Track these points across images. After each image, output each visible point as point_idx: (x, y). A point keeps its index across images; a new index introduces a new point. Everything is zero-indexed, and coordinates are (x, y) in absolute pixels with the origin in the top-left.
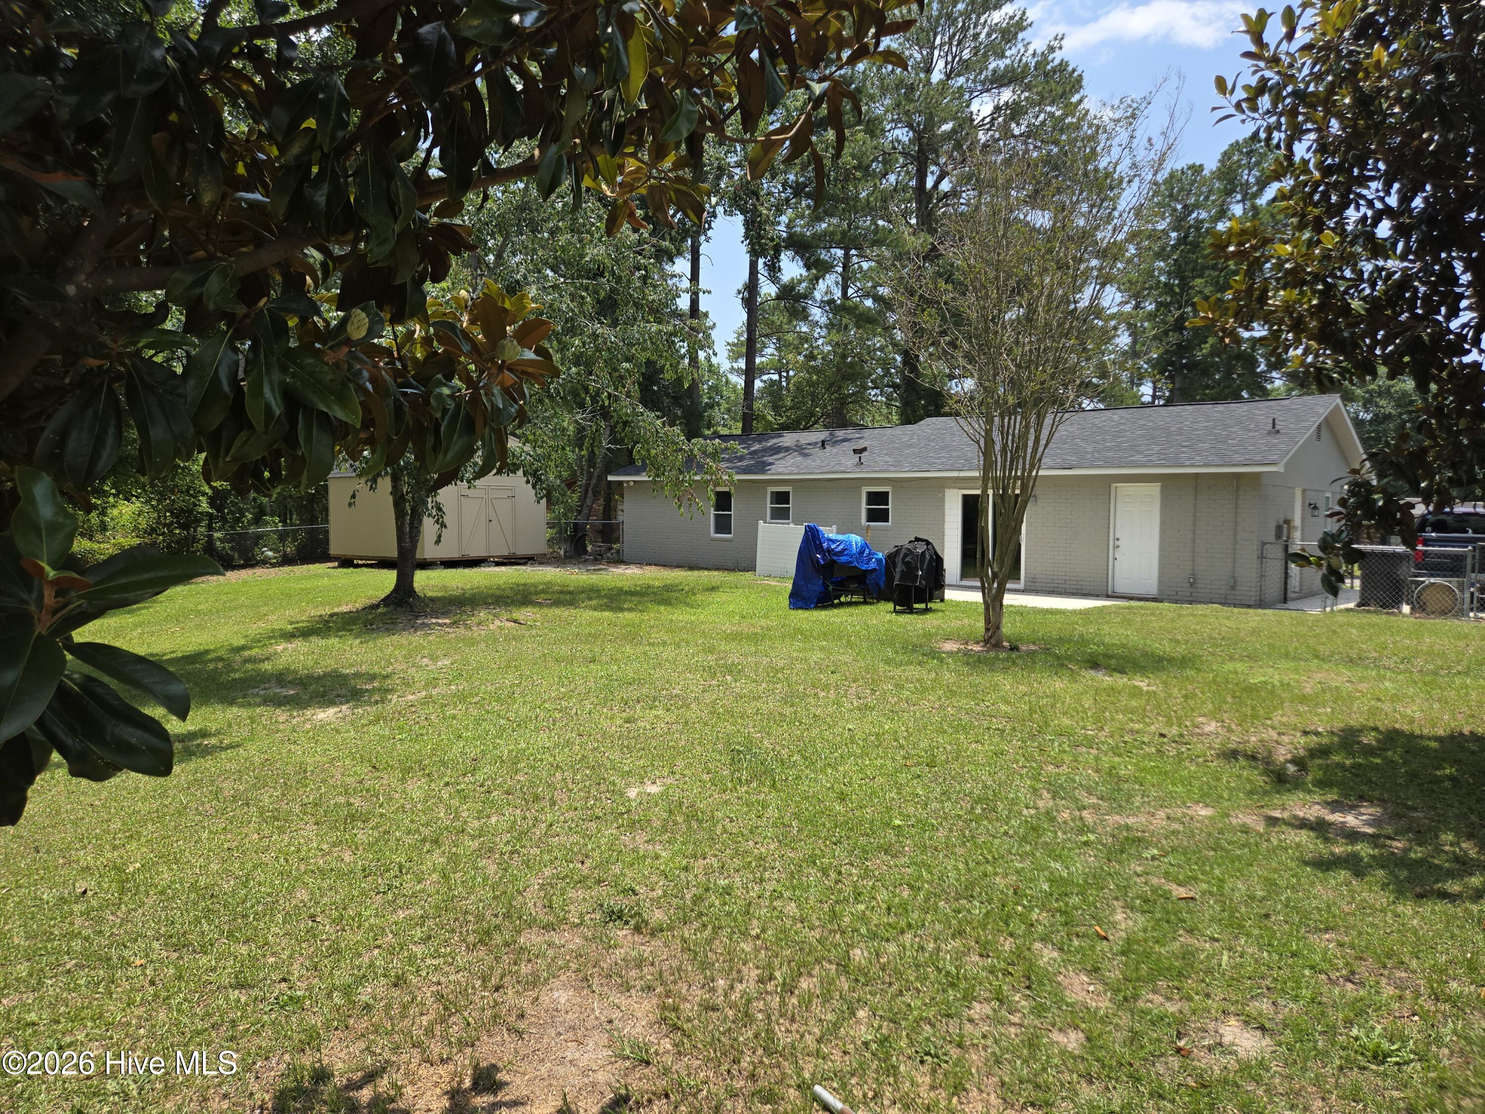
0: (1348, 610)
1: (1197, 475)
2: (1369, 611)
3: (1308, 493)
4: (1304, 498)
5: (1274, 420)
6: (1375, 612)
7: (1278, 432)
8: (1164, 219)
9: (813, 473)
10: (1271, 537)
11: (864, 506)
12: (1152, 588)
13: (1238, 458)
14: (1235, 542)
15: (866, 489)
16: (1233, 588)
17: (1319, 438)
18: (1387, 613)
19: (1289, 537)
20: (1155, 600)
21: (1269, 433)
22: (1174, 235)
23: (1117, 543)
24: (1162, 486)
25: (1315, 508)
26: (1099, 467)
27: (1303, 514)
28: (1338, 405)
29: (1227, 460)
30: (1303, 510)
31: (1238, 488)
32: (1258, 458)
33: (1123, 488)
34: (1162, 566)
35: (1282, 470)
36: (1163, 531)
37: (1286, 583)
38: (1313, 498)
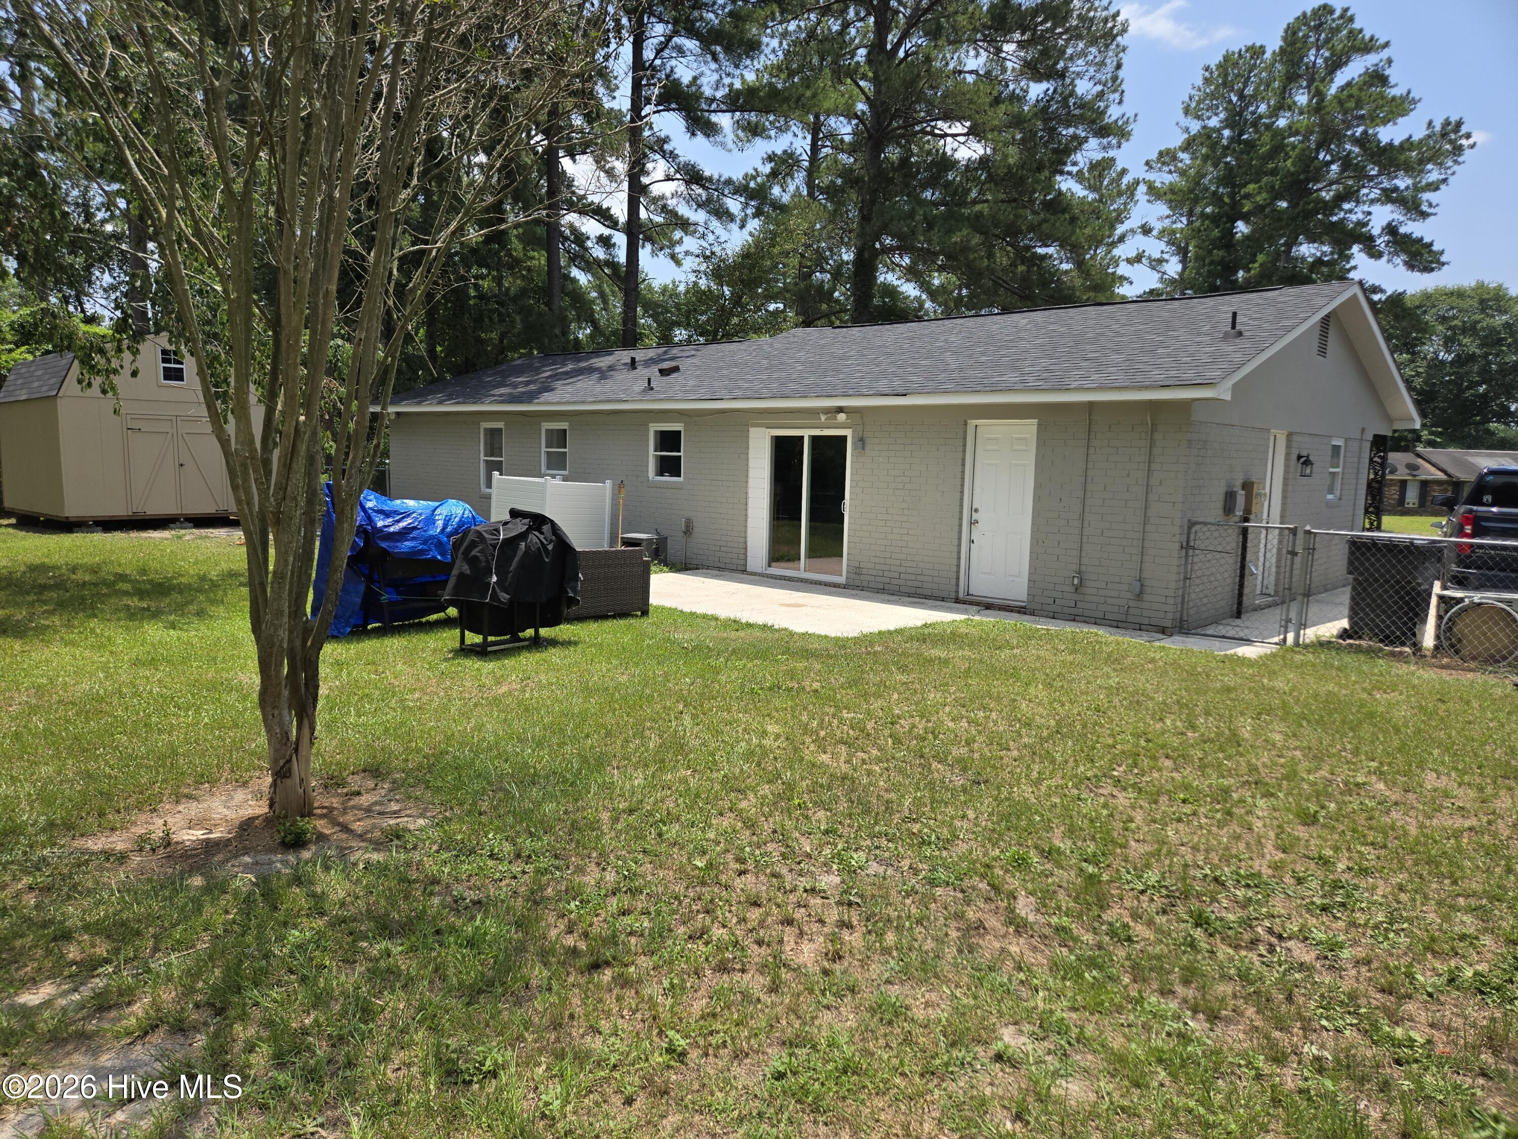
0: (1322, 645)
1: (1091, 404)
2: (1359, 650)
3: (1295, 438)
4: (1289, 446)
5: (1235, 315)
6: (1369, 651)
7: (1240, 334)
8: (1216, 114)
9: (583, 402)
10: (1213, 510)
11: (652, 454)
12: (1019, 591)
13: (1157, 375)
14: (1146, 521)
15: (655, 427)
16: (1139, 596)
17: (1322, 351)
18: (1392, 654)
19: (1248, 510)
20: (1021, 610)
21: (1226, 336)
22: (1226, 133)
23: (975, 516)
24: (1039, 425)
25: (1307, 462)
26: (946, 392)
27: (1286, 472)
28: (1355, 296)
29: (1139, 378)
30: (1287, 466)
31: (1154, 428)
32: (1189, 375)
33: (989, 428)
34: (1034, 556)
35: (1228, 397)
36: (1037, 498)
37: (1241, 586)
38: (1305, 447)
